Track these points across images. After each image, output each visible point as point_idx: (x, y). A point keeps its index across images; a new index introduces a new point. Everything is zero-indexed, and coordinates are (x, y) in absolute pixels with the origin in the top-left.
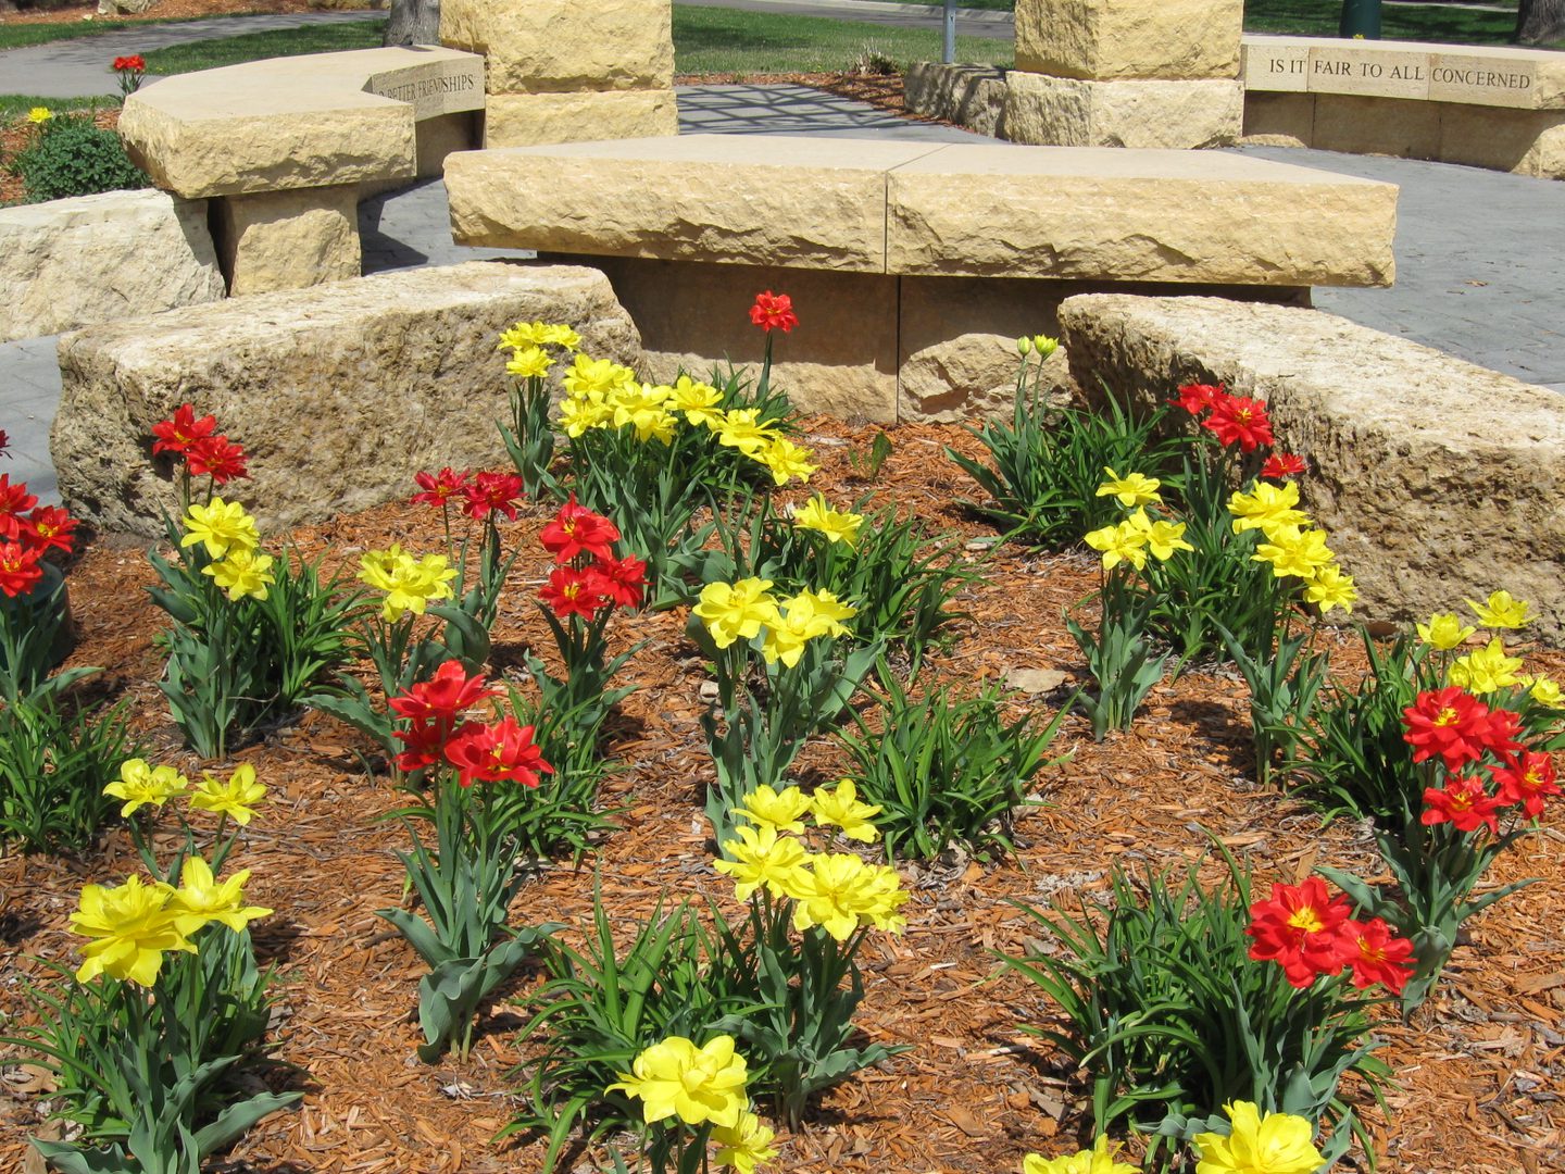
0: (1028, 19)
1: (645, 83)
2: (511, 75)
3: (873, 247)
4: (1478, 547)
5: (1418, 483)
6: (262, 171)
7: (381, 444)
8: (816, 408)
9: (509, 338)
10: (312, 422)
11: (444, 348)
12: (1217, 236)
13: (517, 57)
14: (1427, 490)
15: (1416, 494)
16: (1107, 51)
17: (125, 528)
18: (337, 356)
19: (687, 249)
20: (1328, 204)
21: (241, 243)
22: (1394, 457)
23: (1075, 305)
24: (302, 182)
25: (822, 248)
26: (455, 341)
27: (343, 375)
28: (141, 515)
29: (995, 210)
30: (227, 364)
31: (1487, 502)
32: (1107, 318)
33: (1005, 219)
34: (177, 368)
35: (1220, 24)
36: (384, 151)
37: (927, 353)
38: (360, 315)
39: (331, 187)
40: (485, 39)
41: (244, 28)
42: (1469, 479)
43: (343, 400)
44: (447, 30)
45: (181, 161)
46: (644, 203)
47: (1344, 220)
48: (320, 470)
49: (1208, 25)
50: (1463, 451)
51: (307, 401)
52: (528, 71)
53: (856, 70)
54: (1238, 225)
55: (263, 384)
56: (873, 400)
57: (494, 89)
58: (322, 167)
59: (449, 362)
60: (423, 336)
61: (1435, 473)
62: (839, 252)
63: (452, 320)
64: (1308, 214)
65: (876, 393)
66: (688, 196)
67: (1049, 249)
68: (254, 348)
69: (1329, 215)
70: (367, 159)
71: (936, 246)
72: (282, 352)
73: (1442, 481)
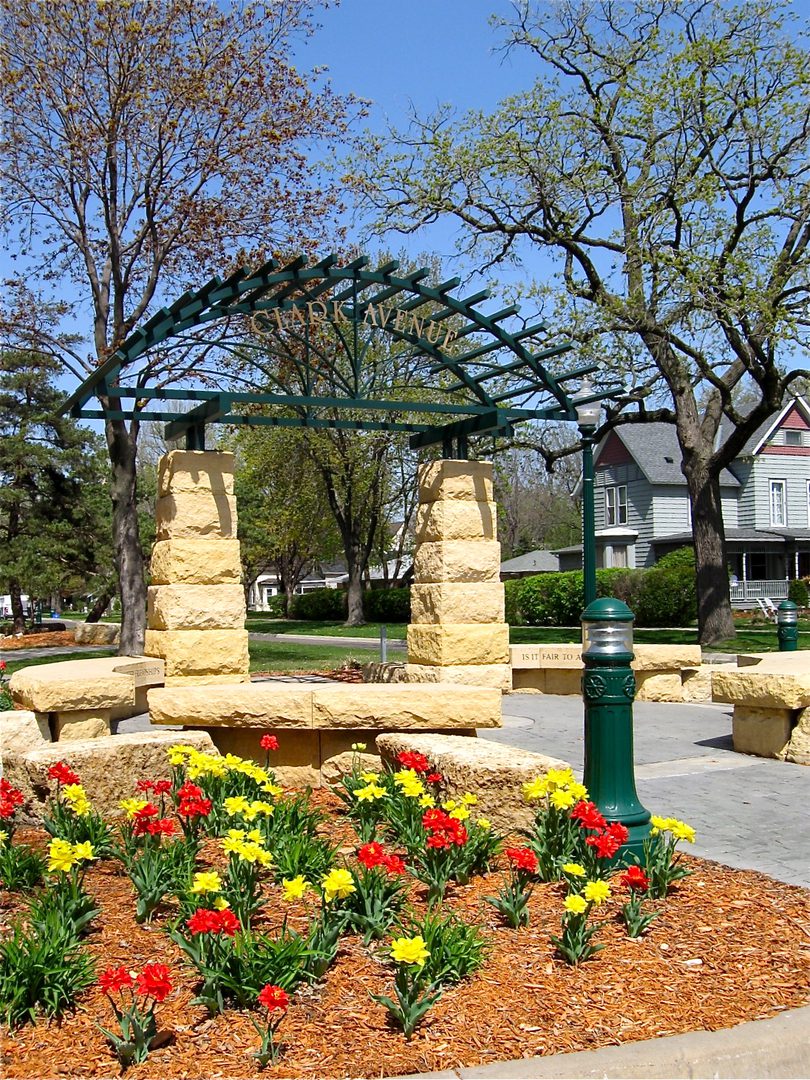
0: (413, 640)
1: (236, 671)
2: (176, 668)
3: (308, 719)
4: (504, 804)
5: (481, 782)
6: (72, 702)
7: (122, 792)
8: (290, 784)
9: (170, 751)
10: (97, 782)
11: (146, 758)
12: (435, 711)
13: (180, 660)
14: (484, 784)
15: (481, 786)
16: (447, 654)
17: (25, 822)
18: (107, 759)
19: (239, 723)
20: (475, 697)
21: (62, 731)
22: (472, 774)
23: (381, 738)
24: (88, 707)
25: (289, 721)
26: (151, 756)
27: (109, 766)
28: (31, 817)
29: (352, 704)
30: (67, 760)
31: (505, 787)
32: (391, 741)
33: (355, 707)
34: (49, 760)
35: (498, 639)
36: (122, 695)
37: (330, 760)
38: (116, 745)
39: (100, 709)
40: (165, 653)
41: (43, 653)
42: (498, 779)
43: (109, 776)
44: (148, 649)
45: (39, 697)
46: (223, 706)
47: (481, 703)
48: (99, 801)
49: (492, 640)
50: (494, 770)
51: (96, 774)
52: (184, 666)
53: (344, 668)
54: (442, 706)
55: (80, 767)
56: (311, 780)
57: (168, 674)
58: (97, 701)
59: (148, 764)
60: (138, 753)
61: (486, 778)
62: (296, 722)
63: (150, 748)
64: (467, 701)
65: (312, 777)
66: (239, 703)
67: (372, 717)
68: (77, 754)
69: (476, 701)
70: (115, 698)
71: (331, 718)
72: (87, 756)
73: (489, 781)
